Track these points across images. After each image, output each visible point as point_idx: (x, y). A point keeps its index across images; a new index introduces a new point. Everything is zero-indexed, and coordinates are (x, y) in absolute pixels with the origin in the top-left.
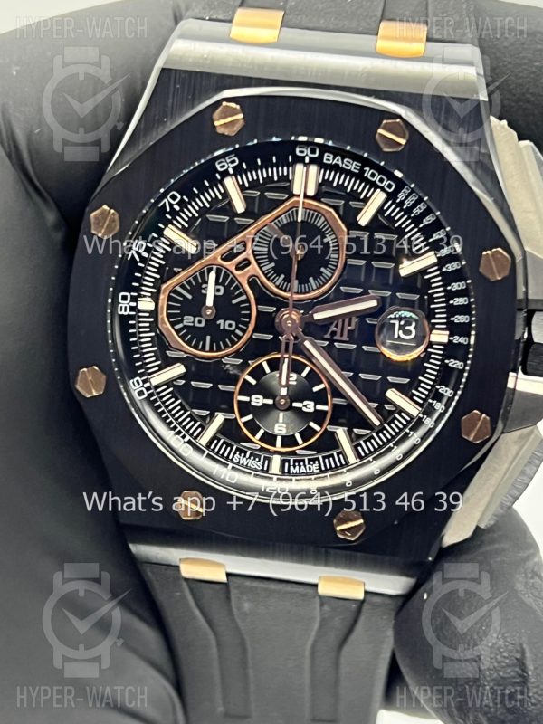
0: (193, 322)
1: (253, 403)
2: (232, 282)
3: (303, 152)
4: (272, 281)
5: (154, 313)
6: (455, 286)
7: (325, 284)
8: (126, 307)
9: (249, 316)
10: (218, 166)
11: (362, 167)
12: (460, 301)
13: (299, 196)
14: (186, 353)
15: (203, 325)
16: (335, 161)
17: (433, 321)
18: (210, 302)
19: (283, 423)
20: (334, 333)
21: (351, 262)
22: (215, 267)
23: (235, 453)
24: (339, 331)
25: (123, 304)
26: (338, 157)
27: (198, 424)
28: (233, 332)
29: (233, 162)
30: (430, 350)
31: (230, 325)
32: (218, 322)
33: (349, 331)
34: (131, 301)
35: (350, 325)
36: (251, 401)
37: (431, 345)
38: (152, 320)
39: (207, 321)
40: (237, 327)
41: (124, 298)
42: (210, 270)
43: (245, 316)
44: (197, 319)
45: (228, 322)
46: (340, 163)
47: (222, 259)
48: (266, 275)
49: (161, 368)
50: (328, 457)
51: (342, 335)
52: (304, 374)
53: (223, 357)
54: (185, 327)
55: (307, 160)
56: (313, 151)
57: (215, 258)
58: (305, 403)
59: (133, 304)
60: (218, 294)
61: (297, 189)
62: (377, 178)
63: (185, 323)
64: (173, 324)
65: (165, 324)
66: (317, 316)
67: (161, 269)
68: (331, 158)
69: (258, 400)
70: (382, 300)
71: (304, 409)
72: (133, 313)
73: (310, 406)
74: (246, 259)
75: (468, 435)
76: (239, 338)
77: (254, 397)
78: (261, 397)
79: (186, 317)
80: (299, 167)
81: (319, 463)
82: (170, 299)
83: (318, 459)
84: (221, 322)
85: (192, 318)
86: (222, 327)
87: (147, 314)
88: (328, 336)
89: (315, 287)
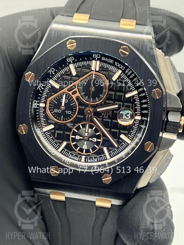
1: (76, 138)
2: (71, 98)
3: (95, 56)
4: (84, 98)
5: (45, 108)
6: (144, 101)
7: (101, 100)
8: (35, 106)
9: (76, 110)
10: (67, 60)
11: (114, 62)
12: (145, 106)
13: (93, 71)
15: (60, 112)
16: (106, 60)
17: (136, 113)
18: (63, 104)
19: (86, 145)
20: (103, 116)
21: (110, 93)
22: (65, 93)
23: (70, 155)
24: (105, 115)
25: (35, 104)
26: (107, 58)
27: (58, 145)
28: (70, 115)
29: (72, 59)
30: (135, 122)
31: (70, 112)
32: (66, 111)
33: (108, 115)
34: (37, 103)
35: (109, 113)
37: (135, 120)
38: (44, 110)
39: (62, 111)
40: (72, 113)
41: (35, 102)
42: (63, 94)
43: (74, 109)
44: (59, 110)
45: (69, 111)
46: (107, 60)
47: (68, 91)
48: (82, 96)
49: (46, 126)
50: (101, 157)
51: (106, 117)
52: (93, 129)
53: (67, 123)
54: (55, 113)
55: (96, 59)
56: (98, 56)
57: (65, 90)
58: (93, 138)
59: (38, 104)
60: (66, 102)
61: (93, 68)
62: (119, 65)
64: (51, 112)
65: (48, 112)
66: (98, 110)
67: (47, 94)
68: (104, 59)
70: (120, 105)
71: (93, 141)
72: (38, 107)
73: (95, 140)
74: (76, 91)
75: (147, 149)
76: (72, 117)
77: (77, 136)
78: (79, 136)
79: (55, 110)
80: (94, 62)
81: (98, 159)
82: (50, 103)
83: (97, 157)
84: (67, 111)
85: (57, 110)
86: (67, 113)
87: (43, 108)
88: (101, 117)
89: (98, 101)
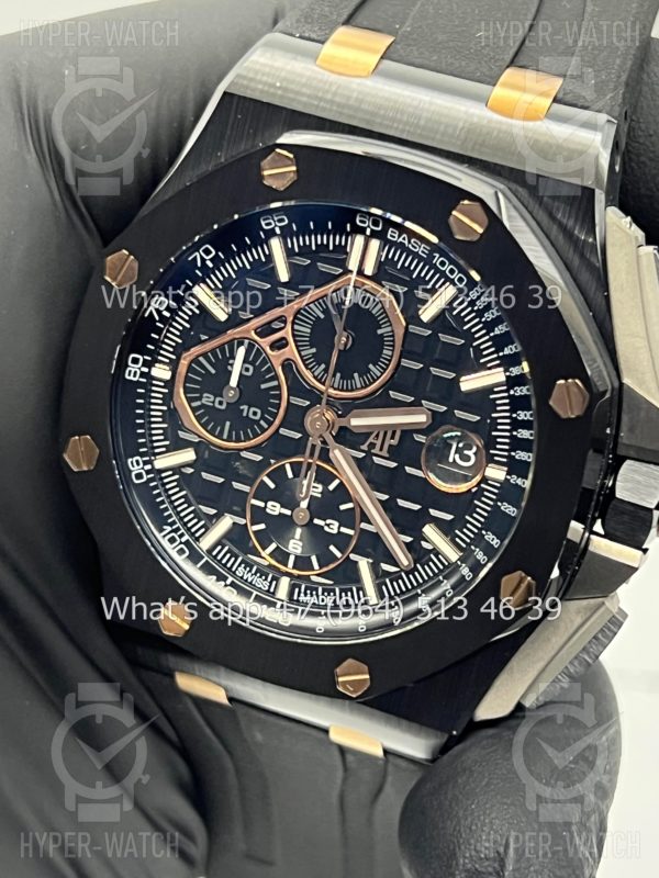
0: (213, 402)
1: (268, 511)
2: (265, 362)
3: (364, 222)
4: (310, 369)
5: (170, 384)
6: (522, 415)
7: (371, 384)
8: (135, 373)
9: (278, 407)
10: (263, 223)
11: (431, 252)
12: (524, 434)
13: (351, 272)
14: (200, 437)
15: (223, 407)
16: (400, 239)
17: (492, 452)
18: (234, 382)
19: (300, 540)
20: (372, 445)
21: (405, 363)
22: (246, 341)
23: (239, 565)
24: (379, 443)
25: (133, 368)
26: (404, 235)
27: (202, 523)
28: (257, 422)
29: (281, 221)
30: (483, 485)
31: (255, 414)
32: (241, 408)
33: (390, 446)
34: (143, 365)
35: (392, 438)
36: (266, 507)
37: (484, 480)
38: (166, 391)
39: (228, 403)
40: (262, 418)
41: (135, 361)
42: (241, 343)
43: (273, 405)
44: (218, 399)
45: (252, 409)
46: (406, 242)
47: (256, 333)
48: (303, 361)
49: (169, 449)
50: (346, 590)
51: (381, 449)
52: (331, 487)
53: (242, 450)
54: (203, 406)
55: (368, 232)
56: (376, 223)
57: (249, 330)
58: (328, 521)
59: (145, 370)
60: (245, 373)
61: (353, 265)
62: (447, 268)
63: (204, 401)
64: (190, 400)
65: (181, 399)
66: (355, 422)
67: (184, 333)
68: (396, 236)
69: (274, 508)
71: (326, 529)
72: (144, 380)
73: (333, 527)
74: (283, 338)
76: (263, 430)
77: (270, 504)
78: (278, 505)
79: (205, 395)
80: (359, 239)
82: (190, 370)
84: (245, 407)
85: (212, 397)
86: (245, 414)
87: (162, 384)
88: (364, 447)
89: (359, 386)
